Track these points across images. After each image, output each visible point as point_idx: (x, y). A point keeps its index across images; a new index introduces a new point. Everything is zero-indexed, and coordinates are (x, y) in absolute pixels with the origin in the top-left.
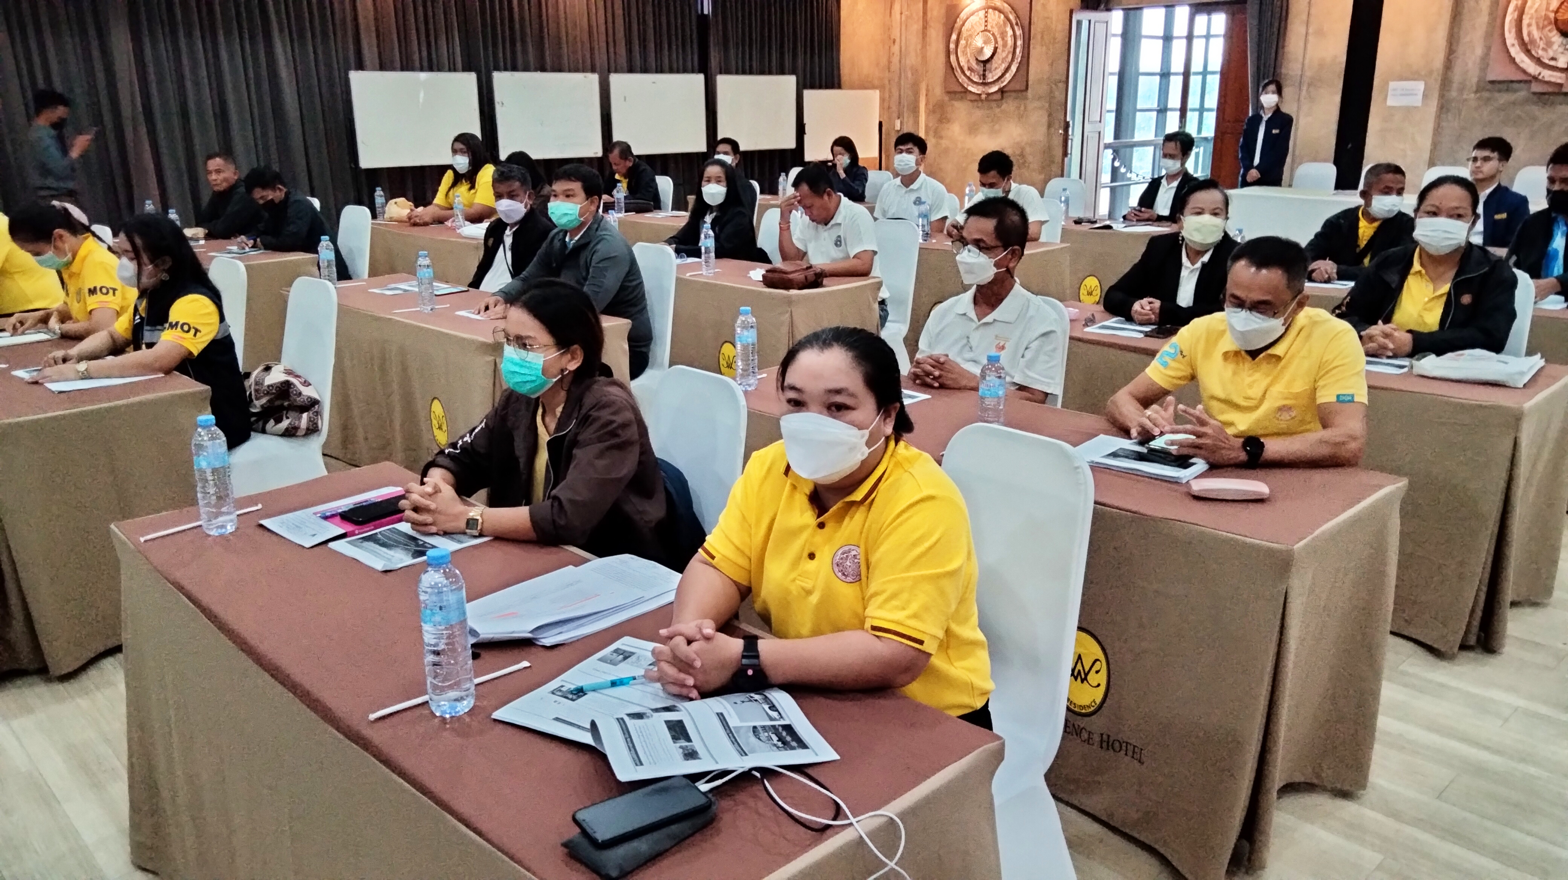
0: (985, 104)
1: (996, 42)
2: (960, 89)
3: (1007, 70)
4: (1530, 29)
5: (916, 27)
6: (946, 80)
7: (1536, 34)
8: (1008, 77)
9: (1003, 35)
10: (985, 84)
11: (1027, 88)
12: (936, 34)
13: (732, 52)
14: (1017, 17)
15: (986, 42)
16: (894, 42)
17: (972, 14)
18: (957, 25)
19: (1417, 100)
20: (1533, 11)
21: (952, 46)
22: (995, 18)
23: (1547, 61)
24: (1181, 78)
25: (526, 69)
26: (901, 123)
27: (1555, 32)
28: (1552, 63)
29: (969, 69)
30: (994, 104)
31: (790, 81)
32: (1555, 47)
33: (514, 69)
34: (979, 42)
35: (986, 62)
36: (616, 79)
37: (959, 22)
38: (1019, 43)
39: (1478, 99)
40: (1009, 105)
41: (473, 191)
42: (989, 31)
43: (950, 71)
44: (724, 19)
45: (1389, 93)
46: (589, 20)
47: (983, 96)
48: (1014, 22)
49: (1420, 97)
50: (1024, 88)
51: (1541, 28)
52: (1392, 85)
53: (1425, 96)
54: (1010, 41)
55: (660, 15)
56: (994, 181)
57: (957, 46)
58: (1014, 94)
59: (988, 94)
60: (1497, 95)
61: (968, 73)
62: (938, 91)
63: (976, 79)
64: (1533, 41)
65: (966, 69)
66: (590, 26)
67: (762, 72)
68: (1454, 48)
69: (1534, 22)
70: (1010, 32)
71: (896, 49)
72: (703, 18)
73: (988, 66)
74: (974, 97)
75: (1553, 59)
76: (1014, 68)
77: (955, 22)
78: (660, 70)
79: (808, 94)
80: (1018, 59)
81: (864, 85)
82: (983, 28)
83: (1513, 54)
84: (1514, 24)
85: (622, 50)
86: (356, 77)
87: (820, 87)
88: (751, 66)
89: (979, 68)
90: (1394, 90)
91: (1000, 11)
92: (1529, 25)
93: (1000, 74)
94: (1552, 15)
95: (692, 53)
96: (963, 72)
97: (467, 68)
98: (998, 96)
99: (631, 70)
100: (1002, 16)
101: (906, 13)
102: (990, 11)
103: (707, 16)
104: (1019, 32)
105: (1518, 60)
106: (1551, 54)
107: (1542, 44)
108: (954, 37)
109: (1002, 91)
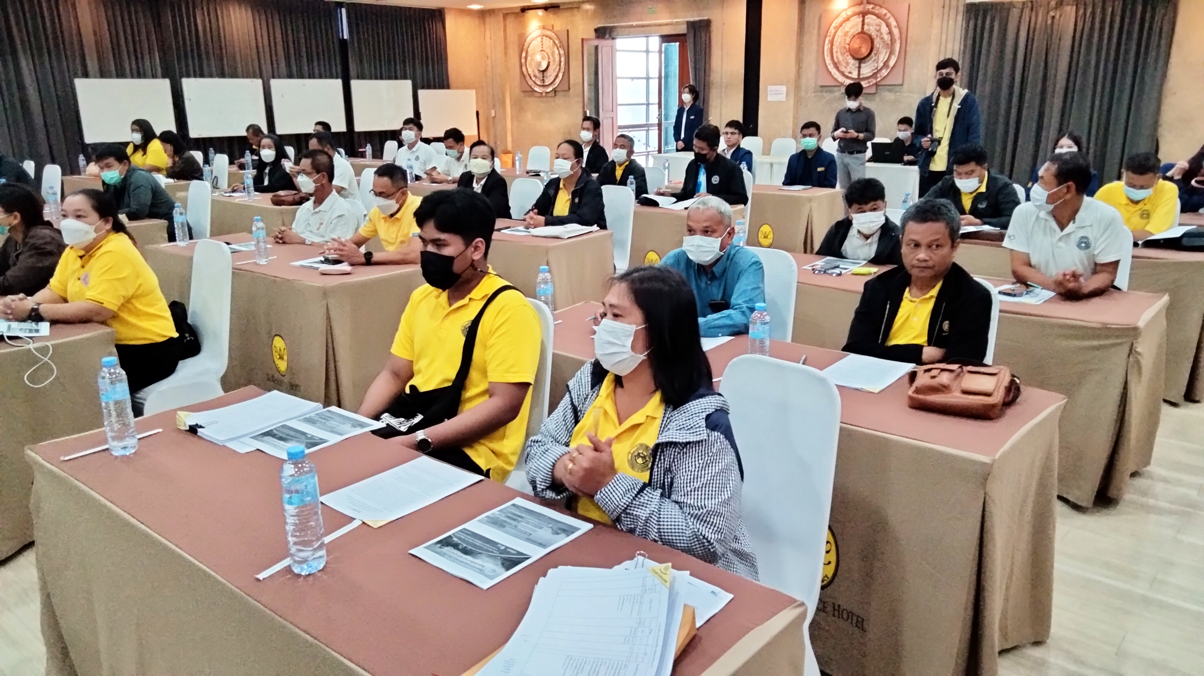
0: (545, 99)
1: (549, 58)
2: (529, 89)
3: (557, 76)
4: (838, 56)
5: (500, 48)
6: (521, 83)
7: (841, 58)
8: (558, 81)
9: (553, 53)
10: (543, 86)
11: (569, 88)
12: (513, 53)
13: (366, 65)
14: (560, 42)
15: (543, 58)
16: (488, 58)
17: (534, 40)
18: (525, 47)
19: (782, 97)
20: (837, 44)
21: (523, 60)
22: (548, 43)
23: (847, 74)
24: (657, 81)
25: (211, 76)
26: (495, 112)
27: (850, 57)
28: (850, 75)
29: (535, 76)
30: (550, 99)
31: (408, 84)
32: (851, 66)
33: (202, 76)
34: (538, 58)
35: (543, 71)
36: (275, 83)
37: (526, 44)
38: (563, 59)
39: (815, 96)
40: (560, 99)
41: (145, 156)
42: (544, 51)
43: (523, 78)
44: (359, 40)
45: (769, 93)
46: (256, 43)
47: (544, 94)
48: (559, 45)
49: (784, 95)
50: (567, 89)
51: (843, 54)
52: (770, 88)
53: (787, 94)
54: (557, 59)
55: (310, 39)
56: (451, 145)
57: (526, 61)
58: (562, 93)
59: (547, 93)
60: (825, 94)
61: (534, 79)
62: (517, 91)
63: (538, 83)
64: (839, 62)
65: (532, 76)
66: (257, 47)
67: (390, 78)
68: (801, 65)
69: (839, 50)
70: (557, 52)
71: (489, 62)
72: (343, 42)
73: (545, 73)
74: (539, 95)
75: (850, 73)
76: (560, 75)
77: (524, 45)
78: (311, 76)
79: (421, 93)
80: (562, 70)
81: (466, 86)
82: (541, 49)
83: (830, 70)
84: (829, 51)
85: (283, 64)
86: (80, 84)
87: (435, 88)
88: (381, 73)
89: (540, 75)
90: (771, 91)
91: (550, 38)
92: (837, 52)
93: (552, 79)
94: (847, 46)
95: (336, 65)
96: (531, 78)
97: (164, 77)
98: (553, 94)
99: (290, 76)
100: (552, 41)
101: (493, 38)
102: (544, 37)
103: (346, 40)
104: (562, 52)
105: (833, 73)
106: (849, 70)
107: (844, 64)
108: (524, 55)
109: (555, 91)
